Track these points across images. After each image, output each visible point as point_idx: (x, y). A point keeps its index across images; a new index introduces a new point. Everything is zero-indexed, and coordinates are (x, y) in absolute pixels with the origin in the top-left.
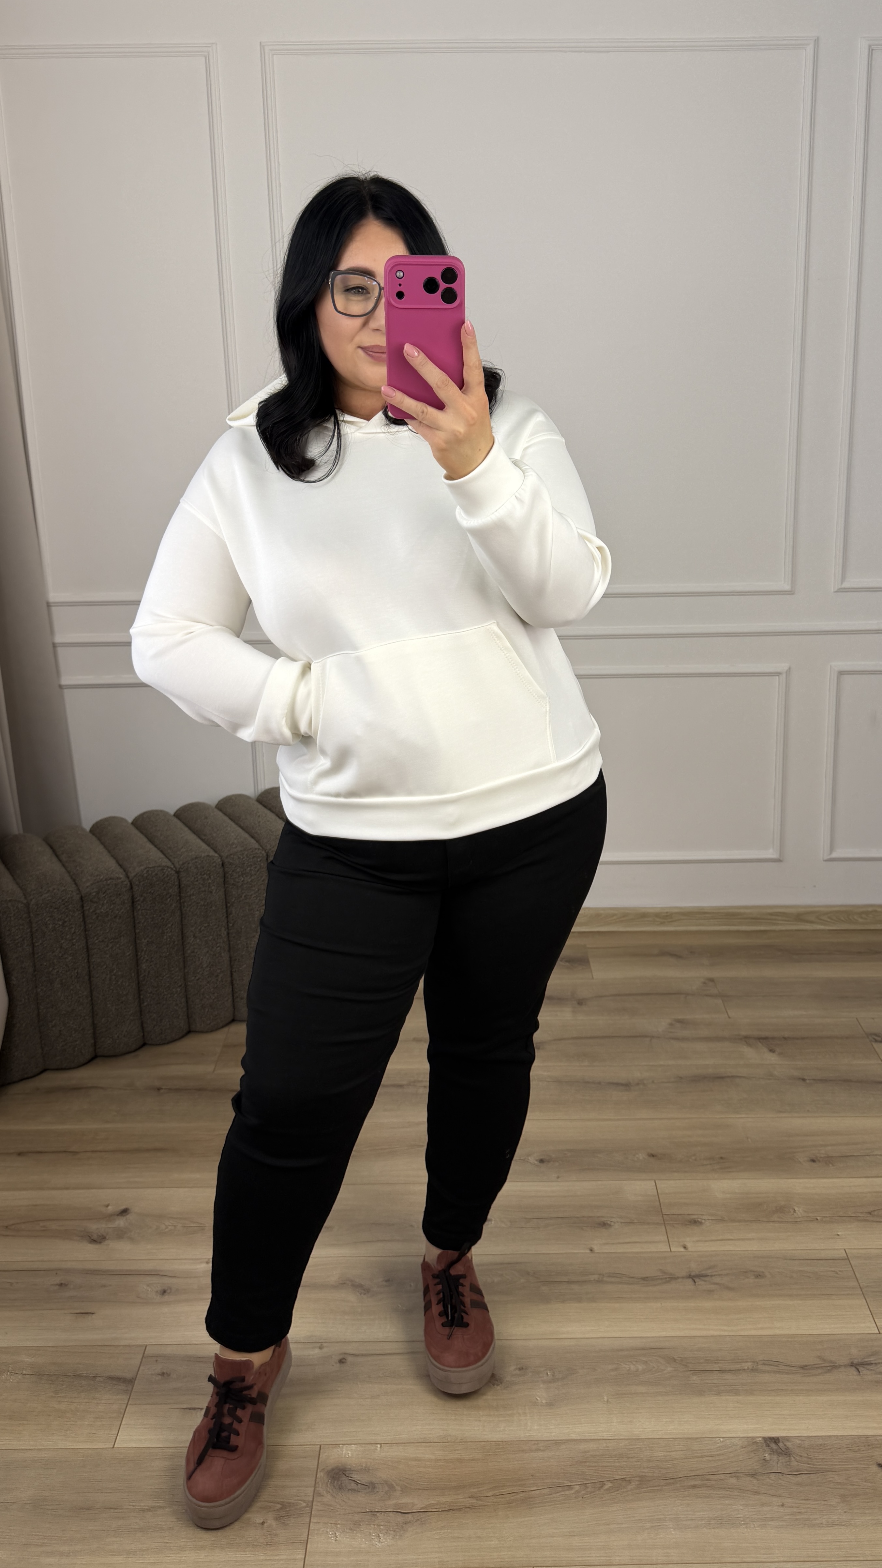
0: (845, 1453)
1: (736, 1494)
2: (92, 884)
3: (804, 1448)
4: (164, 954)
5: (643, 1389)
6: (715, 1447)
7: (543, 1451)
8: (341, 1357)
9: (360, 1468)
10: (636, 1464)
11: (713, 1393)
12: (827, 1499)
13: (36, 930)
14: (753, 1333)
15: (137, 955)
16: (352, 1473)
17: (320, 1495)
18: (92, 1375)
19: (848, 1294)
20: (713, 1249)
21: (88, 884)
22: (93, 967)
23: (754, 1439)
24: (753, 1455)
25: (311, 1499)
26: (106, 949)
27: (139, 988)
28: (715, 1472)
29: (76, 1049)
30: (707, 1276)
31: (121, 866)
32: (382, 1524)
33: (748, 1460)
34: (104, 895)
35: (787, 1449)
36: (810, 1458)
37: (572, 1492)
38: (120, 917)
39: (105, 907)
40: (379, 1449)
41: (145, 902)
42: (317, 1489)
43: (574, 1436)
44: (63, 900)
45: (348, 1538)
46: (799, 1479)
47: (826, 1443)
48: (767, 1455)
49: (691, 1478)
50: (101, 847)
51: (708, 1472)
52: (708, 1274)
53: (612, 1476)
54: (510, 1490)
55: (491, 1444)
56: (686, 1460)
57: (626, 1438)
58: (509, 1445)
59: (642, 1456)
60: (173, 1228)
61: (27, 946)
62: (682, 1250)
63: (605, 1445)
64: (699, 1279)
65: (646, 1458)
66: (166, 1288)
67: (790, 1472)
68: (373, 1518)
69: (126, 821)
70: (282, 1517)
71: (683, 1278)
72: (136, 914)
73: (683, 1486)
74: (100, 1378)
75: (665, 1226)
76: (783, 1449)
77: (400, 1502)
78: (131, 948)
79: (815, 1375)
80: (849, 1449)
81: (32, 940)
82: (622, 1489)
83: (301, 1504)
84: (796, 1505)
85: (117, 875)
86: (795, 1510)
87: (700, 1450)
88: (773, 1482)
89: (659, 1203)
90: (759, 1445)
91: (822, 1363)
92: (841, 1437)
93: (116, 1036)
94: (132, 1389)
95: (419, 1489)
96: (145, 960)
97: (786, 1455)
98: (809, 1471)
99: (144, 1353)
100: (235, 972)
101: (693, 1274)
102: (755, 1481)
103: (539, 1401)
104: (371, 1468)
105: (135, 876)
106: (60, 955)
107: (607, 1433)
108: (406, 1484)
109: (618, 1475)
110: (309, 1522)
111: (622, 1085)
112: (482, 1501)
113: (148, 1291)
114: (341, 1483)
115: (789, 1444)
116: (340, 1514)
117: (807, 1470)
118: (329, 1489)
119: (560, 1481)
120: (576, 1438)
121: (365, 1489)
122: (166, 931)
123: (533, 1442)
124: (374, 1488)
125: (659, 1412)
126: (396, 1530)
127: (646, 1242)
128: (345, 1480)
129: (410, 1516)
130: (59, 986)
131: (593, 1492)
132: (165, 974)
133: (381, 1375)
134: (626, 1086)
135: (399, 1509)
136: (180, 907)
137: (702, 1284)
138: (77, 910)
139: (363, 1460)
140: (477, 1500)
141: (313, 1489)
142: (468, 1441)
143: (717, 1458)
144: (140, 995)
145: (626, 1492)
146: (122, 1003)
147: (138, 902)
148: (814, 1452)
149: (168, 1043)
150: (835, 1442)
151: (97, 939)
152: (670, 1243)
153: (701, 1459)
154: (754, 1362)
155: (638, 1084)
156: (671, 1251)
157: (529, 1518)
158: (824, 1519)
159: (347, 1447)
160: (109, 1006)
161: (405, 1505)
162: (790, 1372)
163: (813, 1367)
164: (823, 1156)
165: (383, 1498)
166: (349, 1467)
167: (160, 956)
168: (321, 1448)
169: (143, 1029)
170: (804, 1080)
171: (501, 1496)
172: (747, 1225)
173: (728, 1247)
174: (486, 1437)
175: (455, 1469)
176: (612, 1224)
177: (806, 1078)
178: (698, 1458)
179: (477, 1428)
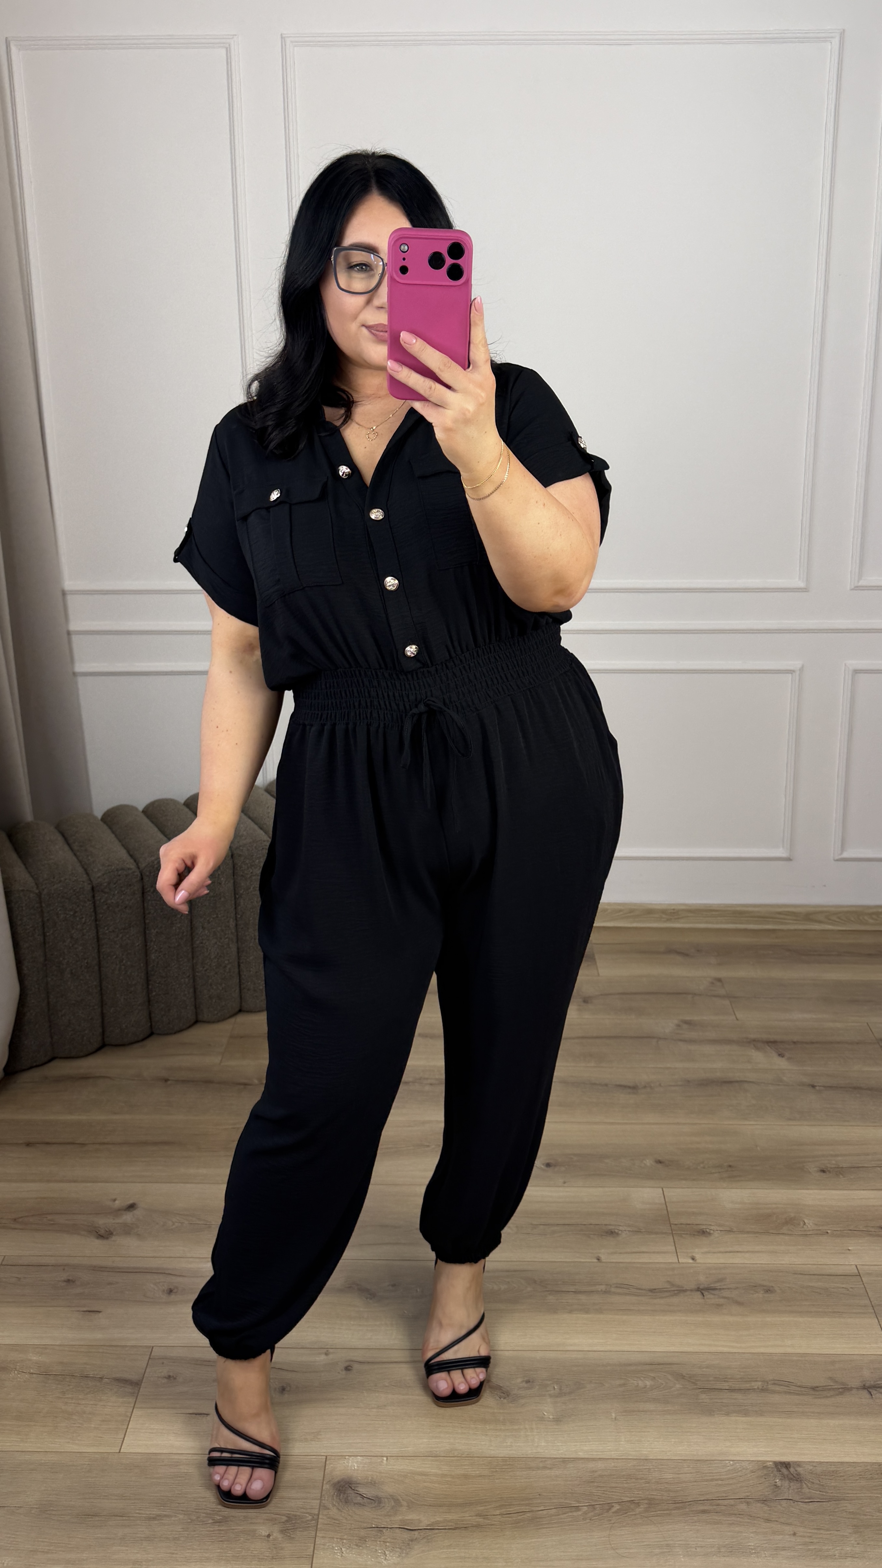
0: (858, 1481)
1: (746, 1520)
2: (103, 875)
3: (816, 1474)
4: (173, 945)
5: (651, 1406)
6: (725, 1470)
7: (551, 1469)
8: (347, 1364)
9: (366, 1480)
10: (644, 1486)
11: (723, 1413)
12: (839, 1529)
13: (48, 920)
14: (762, 1350)
15: (146, 946)
16: (358, 1487)
17: (326, 1508)
18: (99, 1376)
19: (859, 1313)
20: (722, 1261)
21: (100, 874)
22: (103, 957)
23: (764, 1463)
24: (765, 1480)
25: (317, 1513)
26: (115, 939)
27: (147, 978)
28: (726, 1497)
29: (85, 1038)
30: (715, 1289)
31: (131, 856)
32: (389, 1540)
33: (758, 1485)
34: (115, 886)
35: (799, 1474)
36: (823, 1485)
37: (580, 1513)
38: (130, 907)
39: (116, 898)
40: (385, 1462)
42: (323, 1502)
43: (581, 1455)
44: (74, 891)
45: (354, 1554)
46: (811, 1506)
47: (838, 1469)
48: (778, 1480)
49: (701, 1502)
50: (113, 836)
51: (718, 1497)
52: (717, 1288)
53: (620, 1498)
54: (517, 1509)
55: (497, 1460)
56: (695, 1483)
57: (635, 1458)
58: (516, 1461)
59: (650, 1478)
60: (180, 1224)
61: (38, 935)
62: (691, 1261)
63: (613, 1464)
64: (708, 1292)
65: (654, 1480)
66: (172, 1288)
67: (802, 1499)
68: (379, 1534)
69: (136, 809)
70: (288, 1529)
71: (691, 1290)
72: (145, 905)
73: (693, 1511)
74: (106, 1379)
75: (673, 1236)
76: (794, 1475)
77: (407, 1518)
78: (140, 938)
79: (827, 1397)
80: (861, 1476)
81: (44, 929)
82: (630, 1512)
83: (307, 1517)
84: (808, 1534)
85: (128, 866)
86: (807, 1540)
87: (710, 1473)
88: (784, 1509)
89: (666, 1212)
90: (769, 1469)
91: (834, 1384)
92: (854, 1464)
93: (124, 1026)
94: (139, 1391)
95: (425, 1505)
96: (154, 951)
97: (798, 1481)
98: (821, 1499)
99: (150, 1355)
100: (242, 963)
101: (701, 1287)
102: (766, 1508)
103: (545, 1417)
104: (377, 1482)
105: (145, 867)
106: (71, 945)
107: (616, 1453)
108: (413, 1500)
109: (626, 1496)
110: (314, 1537)
111: (629, 1087)
112: (489, 1520)
113: (154, 1289)
114: (347, 1497)
115: (799, 1469)
116: (345, 1529)
117: (819, 1499)
118: (335, 1503)
119: (569, 1501)
120: (583, 1457)
121: (372, 1503)
122: (175, 922)
123: (541, 1460)
124: (380, 1502)
125: (668, 1432)
126: (403, 1547)
127: (654, 1252)
128: (351, 1493)
129: (416, 1533)
130: (69, 976)
131: (602, 1514)
132: (173, 964)
133: (387, 1384)
134: (633, 1088)
135: (405, 1525)
137: (711, 1298)
138: (88, 900)
139: (370, 1473)
140: (484, 1519)
141: (318, 1501)
142: (475, 1455)
143: (727, 1482)
144: (148, 985)
145: (635, 1515)
146: (131, 993)
147: (148, 893)
148: (826, 1479)
149: (175, 1033)
150: (847, 1469)
151: (107, 930)
152: (678, 1254)
153: (711, 1482)
154: (763, 1381)
155: (645, 1087)
156: (679, 1262)
157: (536, 1540)
158: (837, 1550)
159: (353, 1459)
160: (118, 995)
161: (411, 1522)
162: (800, 1393)
163: (825, 1389)
164: (833, 1166)
165: (389, 1514)
166: (355, 1480)
167: (169, 947)
168: (326, 1459)
169: (150, 1018)
170: (813, 1086)
171: (507, 1515)
172: (757, 1237)
173: (737, 1260)
174: (493, 1452)
175: (462, 1485)
176: (620, 1232)
177: (816, 1084)
178: (707, 1481)
179: (484, 1443)
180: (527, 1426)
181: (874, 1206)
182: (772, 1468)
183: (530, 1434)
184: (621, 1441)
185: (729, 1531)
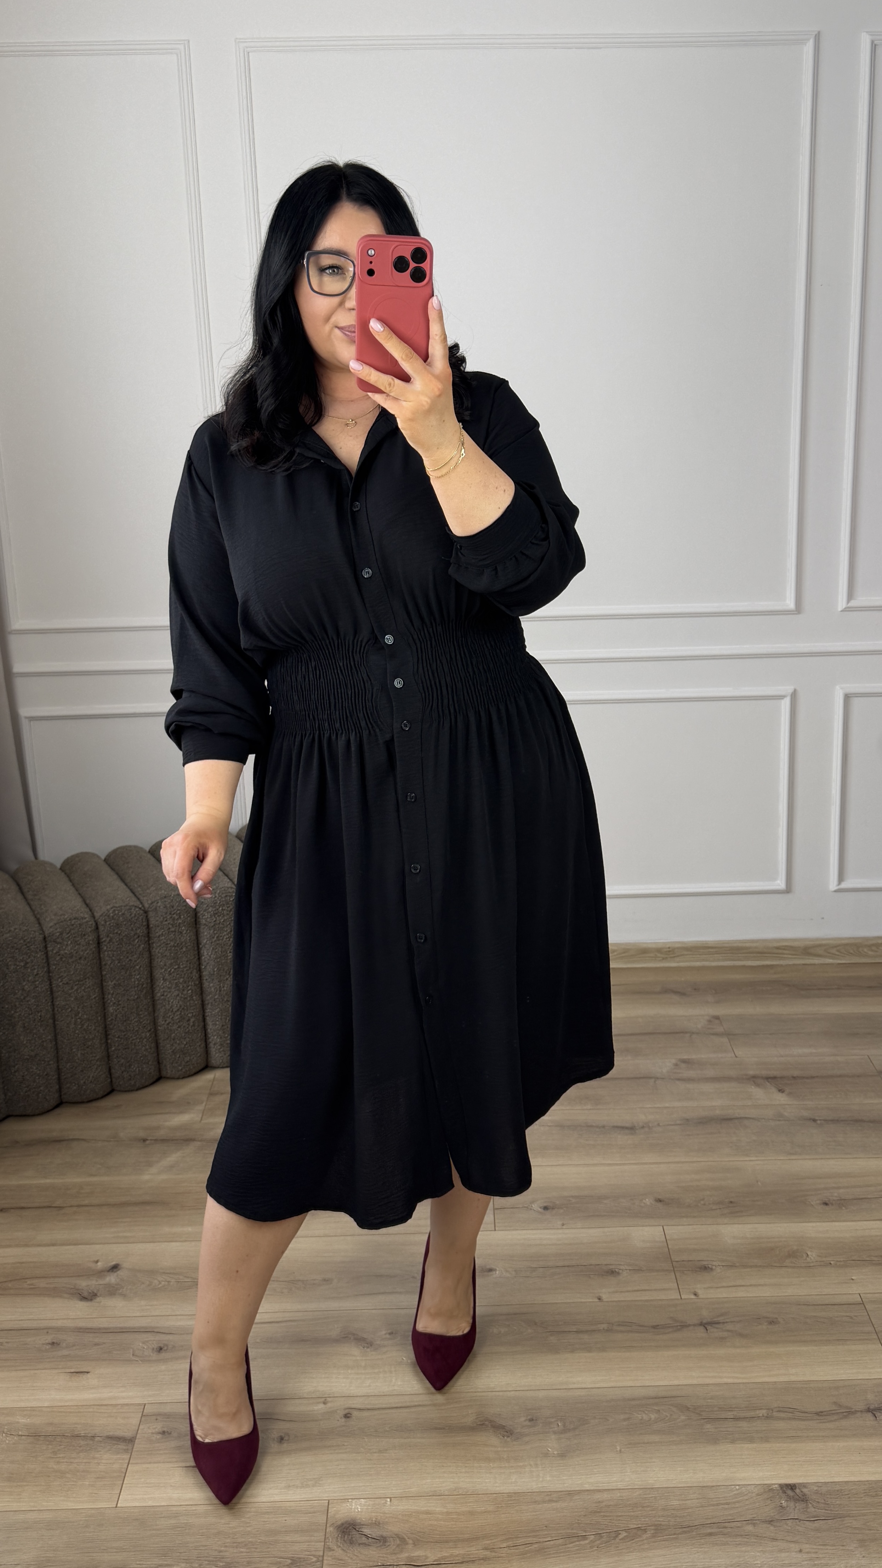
0: (862, 1499)
1: (753, 1540)
2: (55, 924)
3: (821, 1494)
4: (132, 997)
5: (656, 1438)
6: (731, 1495)
7: (556, 1501)
8: (347, 1411)
9: (370, 1522)
10: (650, 1513)
11: (728, 1441)
12: (844, 1545)
14: (767, 1380)
15: (103, 998)
16: (362, 1528)
17: (330, 1549)
18: (91, 1435)
19: (864, 1340)
20: (725, 1295)
21: (51, 924)
22: (58, 1010)
23: (770, 1486)
24: (770, 1502)
25: (322, 1554)
26: (70, 992)
27: (106, 1031)
28: (732, 1519)
29: (41, 1095)
30: (718, 1323)
33: (764, 1507)
34: (68, 936)
35: (804, 1495)
36: (828, 1504)
37: (587, 1542)
38: (85, 958)
39: (69, 948)
40: (389, 1503)
41: (111, 943)
42: (328, 1543)
43: (587, 1487)
46: (817, 1524)
47: (843, 1487)
48: (784, 1502)
49: (708, 1525)
50: (70, 885)
51: (724, 1520)
52: (721, 1322)
53: (627, 1525)
54: (524, 1540)
55: (503, 1496)
56: (700, 1508)
59: (657, 1505)
60: (167, 1283)
62: (693, 1297)
63: (619, 1494)
64: (711, 1326)
65: (661, 1507)
66: (162, 1345)
67: (808, 1517)
71: (694, 1325)
72: (102, 956)
73: (699, 1534)
75: (675, 1273)
76: (800, 1496)
77: (413, 1555)
78: (97, 991)
79: (831, 1421)
80: (866, 1494)
82: (637, 1538)
83: (312, 1559)
84: (814, 1550)
85: (82, 915)
86: (814, 1555)
89: (667, 1250)
90: (775, 1491)
91: (838, 1409)
93: (81, 1082)
94: (133, 1448)
95: (432, 1542)
96: (112, 1004)
97: (804, 1501)
98: (826, 1517)
99: (143, 1412)
101: (705, 1321)
103: (550, 1453)
104: (381, 1522)
105: (101, 916)
106: (22, 998)
107: (622, 1484)
108: (419, 1538)
109: (634, 1524)
111: (627, 1128)
112: (496, 1553)
113: (144, 1348)
114: (352, 1538)
115: (805, 1490)
117: (824, 1516)
118: (339, 1544)
119: (575, 1531)
120: (588, 1489)
121: (377, 1542)
122: (133, 974)
123: (546, 1494)
124: (385, 1542)
125: (674, 1462)
127: (656, 1290)
128: (356, 1534)
130: (22, 1029)
131: (609, 1542)
132: (133, 1018)
133: (385, 1431)
134: (631, 1129)
135: (412, 1562)
136: (149, 949)
137: (714, 1332)
138: (40, 951)
139: (373, 1514)
140: (491, 1552)
141: (323, 1544)
142: (480, 1493)
143: (733, 1506)
144: (107, 1039)
145: (643, 1540)
146: (88, 1047)
147: (104, 943)
148: (831, 1498)
149: (138, 1090)
150: (851, 1488)
151: (60, 982)
152: (681, 1290)
153: (718, 1507)
154: (768, 1409)
155: (643, 1127)
156: (681, 1298)
158: (843, 1563)
159: (355, 1502)
160: (74, 1050)
161: (417, 1558)
162: (804, 1418)
163: (829, 1413)
164: (835, 1199)
165: (395, 1552)
166: (359, 1521)
167: (128, 1000)
168: (329, 1502)
169: (111, 1074)
170: (814, 1120)
171: (515, 1547)
172: (759, 1270)
173: (741, 1293)
174: (498, 1489)
175: (467, 1521)
176: (621, 1271)
177: (817, 1118)
178: (713, 1505)
179: (488, 1480)
180: (532, 1463)
181: (877, 1236)
182: (778, 1490)
183: (534, 1469)
184: (627, 1472)
185: (737, 1552)
